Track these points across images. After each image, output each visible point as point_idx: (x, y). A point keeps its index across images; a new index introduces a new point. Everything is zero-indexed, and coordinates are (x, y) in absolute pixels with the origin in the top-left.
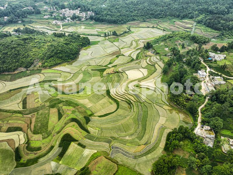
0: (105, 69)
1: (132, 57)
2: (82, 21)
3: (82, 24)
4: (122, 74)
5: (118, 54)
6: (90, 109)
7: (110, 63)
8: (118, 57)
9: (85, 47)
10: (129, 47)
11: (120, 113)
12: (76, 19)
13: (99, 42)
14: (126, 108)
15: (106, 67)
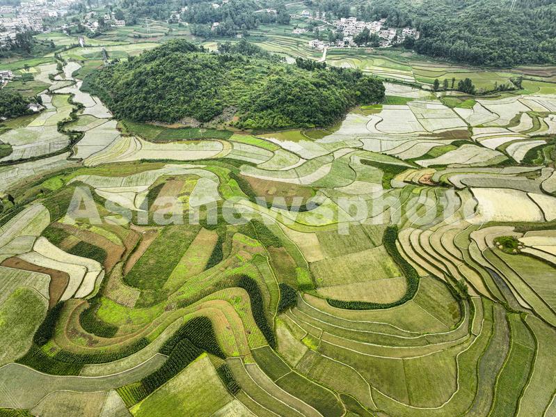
0: (405, 169)
1: (507, 155)
2: (381, 49)
3: (378, 55)
4: (459, 193)
5: (461, 138)
6: (312, 267)
7: (426, 156)
8: (458, 146)
9: (366, 103)
10: (506, 127)
11: (411, 319)
12: (368, 43)
13: (411, 100)
14: (440, 309)
15: (409, 163)
